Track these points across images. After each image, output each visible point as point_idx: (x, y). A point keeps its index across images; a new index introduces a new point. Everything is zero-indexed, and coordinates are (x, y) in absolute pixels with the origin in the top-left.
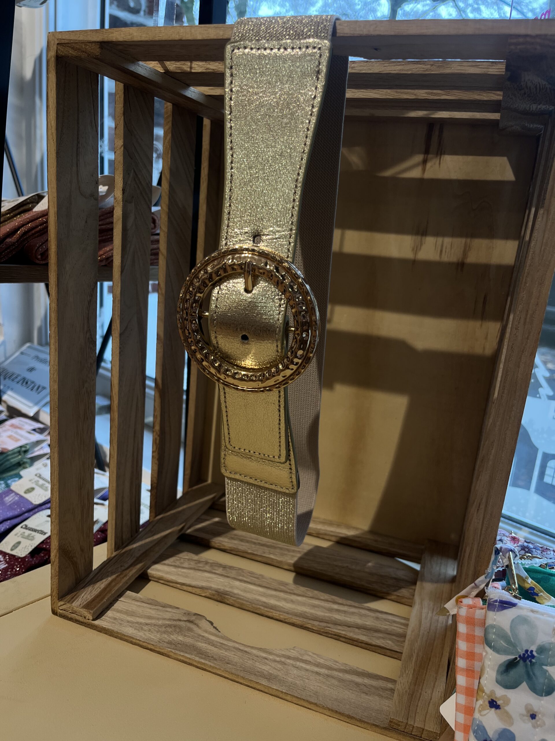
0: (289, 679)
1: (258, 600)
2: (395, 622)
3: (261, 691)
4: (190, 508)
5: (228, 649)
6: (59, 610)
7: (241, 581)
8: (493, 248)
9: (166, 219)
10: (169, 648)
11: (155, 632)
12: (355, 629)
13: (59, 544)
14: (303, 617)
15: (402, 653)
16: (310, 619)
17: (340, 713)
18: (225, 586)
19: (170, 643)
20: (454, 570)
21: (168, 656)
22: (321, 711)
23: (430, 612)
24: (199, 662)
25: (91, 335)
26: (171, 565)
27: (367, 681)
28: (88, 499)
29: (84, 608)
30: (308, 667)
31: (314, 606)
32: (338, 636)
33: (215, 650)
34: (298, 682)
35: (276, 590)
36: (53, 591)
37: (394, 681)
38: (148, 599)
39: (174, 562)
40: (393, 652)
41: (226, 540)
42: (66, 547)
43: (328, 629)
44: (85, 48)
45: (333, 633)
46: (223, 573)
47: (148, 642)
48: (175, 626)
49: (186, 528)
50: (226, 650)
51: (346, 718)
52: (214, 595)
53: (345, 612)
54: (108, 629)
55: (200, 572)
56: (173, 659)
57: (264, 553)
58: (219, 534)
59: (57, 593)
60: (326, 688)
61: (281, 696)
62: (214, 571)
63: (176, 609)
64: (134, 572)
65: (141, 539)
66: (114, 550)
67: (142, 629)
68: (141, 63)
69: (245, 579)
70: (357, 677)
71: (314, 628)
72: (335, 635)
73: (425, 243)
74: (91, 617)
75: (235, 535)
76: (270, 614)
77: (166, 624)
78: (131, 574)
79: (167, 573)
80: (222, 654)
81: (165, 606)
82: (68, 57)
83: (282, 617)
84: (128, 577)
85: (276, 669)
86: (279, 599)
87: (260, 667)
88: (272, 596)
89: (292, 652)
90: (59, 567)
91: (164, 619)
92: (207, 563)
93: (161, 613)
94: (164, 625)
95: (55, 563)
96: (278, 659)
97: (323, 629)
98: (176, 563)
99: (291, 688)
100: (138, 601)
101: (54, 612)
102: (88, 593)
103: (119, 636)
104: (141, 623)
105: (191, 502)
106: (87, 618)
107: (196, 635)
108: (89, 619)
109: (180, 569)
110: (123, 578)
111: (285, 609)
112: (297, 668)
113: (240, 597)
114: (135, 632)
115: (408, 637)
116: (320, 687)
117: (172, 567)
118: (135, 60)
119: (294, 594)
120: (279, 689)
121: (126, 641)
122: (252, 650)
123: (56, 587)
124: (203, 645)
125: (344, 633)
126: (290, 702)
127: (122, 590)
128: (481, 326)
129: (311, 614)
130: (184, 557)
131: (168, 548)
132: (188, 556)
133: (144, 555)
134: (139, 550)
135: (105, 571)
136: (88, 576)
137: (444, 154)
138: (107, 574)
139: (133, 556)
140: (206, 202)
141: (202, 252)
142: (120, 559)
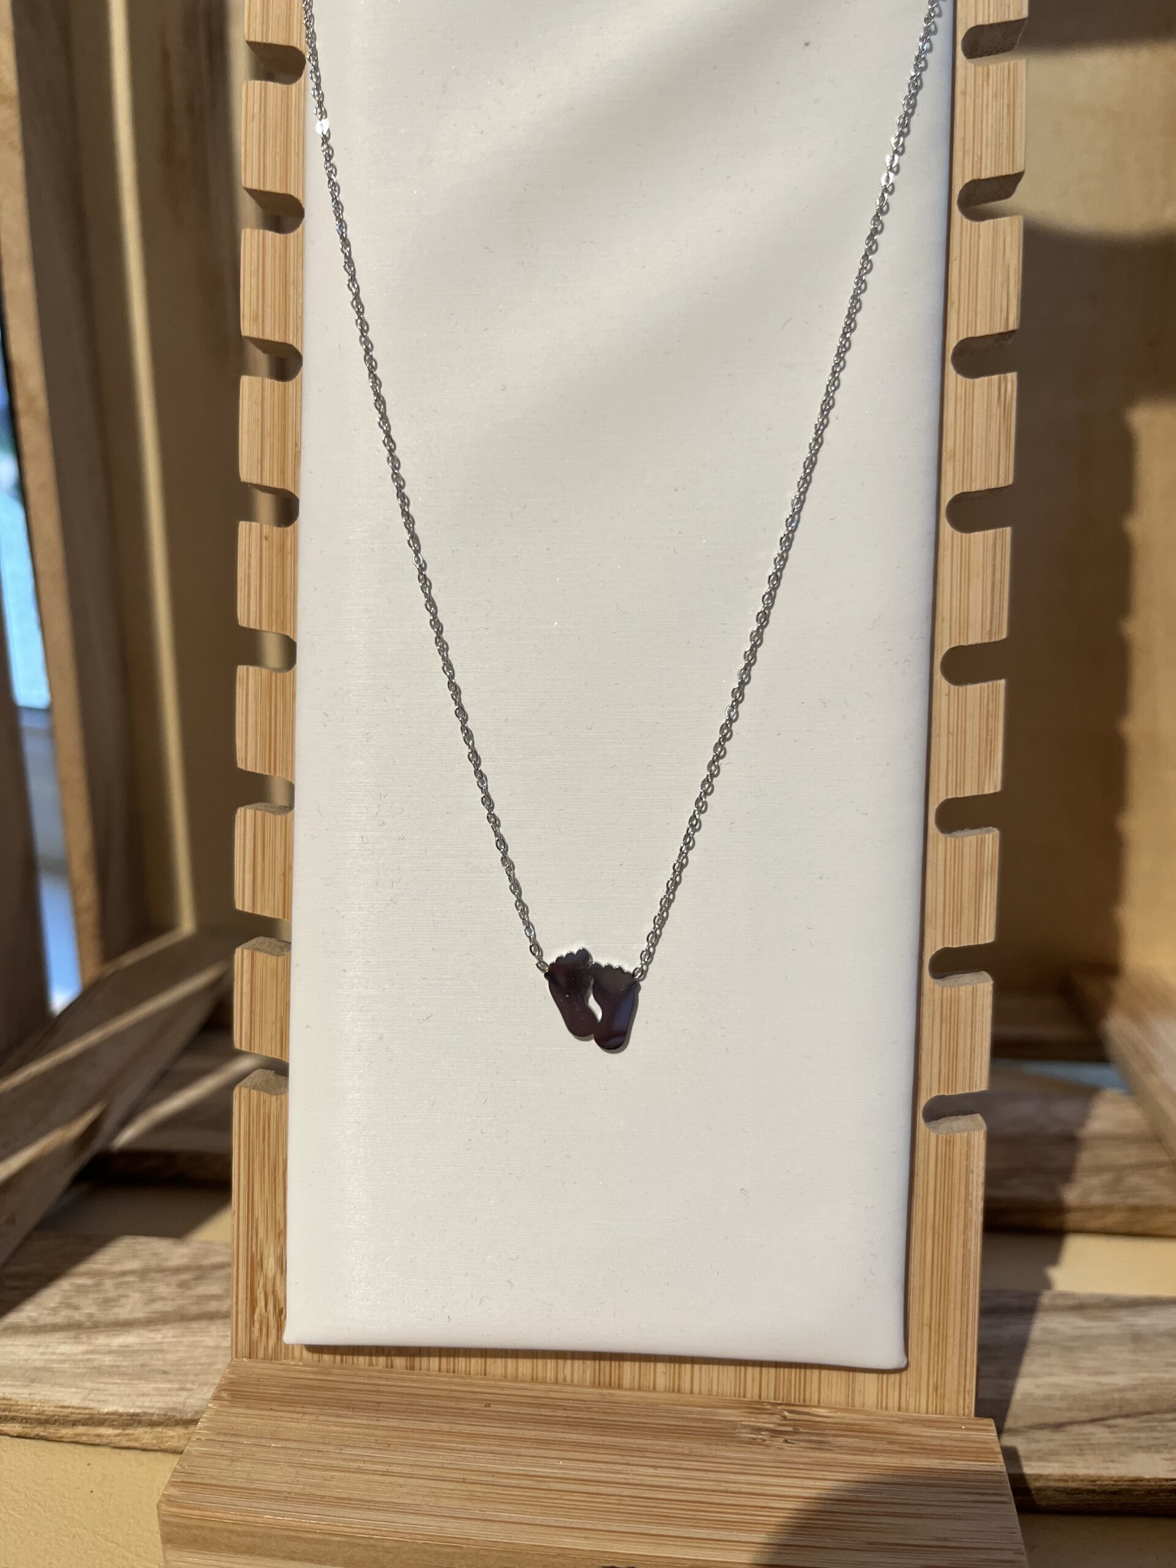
26: (54, 1328)
39: (69, 1306)
79: (34, 1375)
98: (77, 1308)
105: (118, 1013)
109: (101, 1340)
117: (58, 1336)
130: (118, 1268)
131: (28, 1238)
132: (135, 1256)
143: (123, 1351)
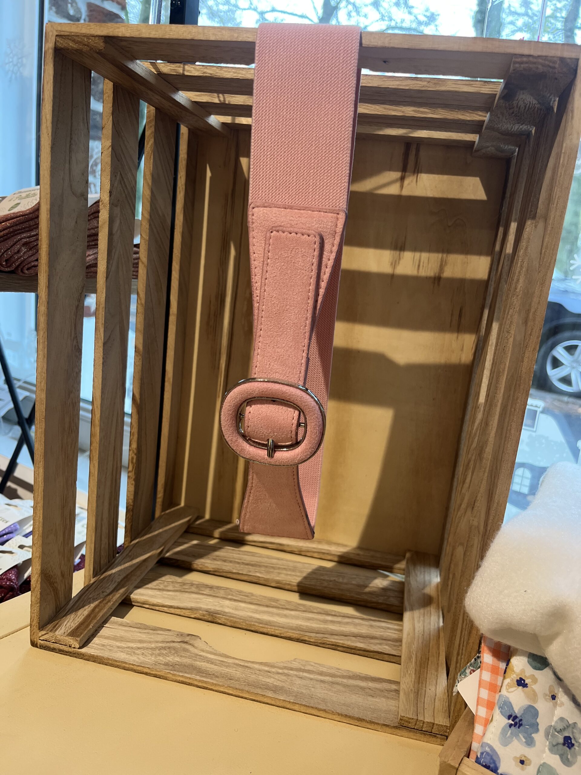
0: (295, 689)
1: (251, 617)
2: (389, 628)
3: (268, 704)
4: (165, 531)
5: (228, 666)
6: (40, 641)
7: (230, 600)
8: (467, 263)
9: (148, 226)
10: (166, 669)
11: (149, 655)
12: (352, 637)
13: (41, 568)
14: (299, 630)
15: (400, 657)
16: (306, 632)
17: (349, 717)
18: (215, 606)
19: (166, 664)
20: (437, 576)
21: (166, 679)
22: (330, 716)
23: (421, 616)
24: (200, 681)
25: (77, 342)
26: (155, 589)
27: (371, 684)
28: (70, 518)
29: (69, 636)
30: (312, 676)
31: (309, 619)
32: (335, 645)
33: (216, 667)
34: (304, 691)
35: (267, 606)
36: (33, 620)
37: (398, 683)
38: (136, 624)
39: (157, 585)
40: (391, 656)
41: (209, 561)
42: (48, 571)
43: (326, 639)
44: (87, 41)
45: (330, 643)
46: (211, 593)
47: (143, 665)
48: (169, 648)
49: (165, 551)
50: (227, 667)
51: (356, 721)
52: (204, 615)
53: (339, 623)
54: (97, 656)
55: (187, 594)
56: (171, 681)
57: (250, 571)
58: (201, 556)
59: (38, 622)
60: (332, 694)
61: (288, 707)
62: (201, 592)
63: (168, 631)
64: (117, 596)
65: (119, 564)
66: (92, 576)
67: (134, 652)
68: (138, 61)
69: (234, 598)
70: (361, 681)
71: (311, 640)
72: (333, 645)
73: (403, 258)
74: (77, 644)
75: (217, 556)
76: (265, 630)
77: (160, 646)
78: (115, 599)
79: (152, 596)
80: (223, 671)
81: (155, 629)
82: (68, 49)
83: (277, 632)
84: (112, 603)
85: (281, 681)
86: (272, 614)
87: (263, 680)
88: (264, 612)
89: (293, 664)
90: (41, 594)
91: (157, 642)
92: (192, 585)
93: (152, 637)
94: (157, 648)
95: (36, 589)
96: (280, 671)
97: (320, 640)
98: (159, 586)
99: (298, 697)
100: (126, 626)
101: (34, 644)
102: (71, 621)
103: (110, 662)
104: (132, 648)
105: (166, 526)
106: (73, 646)
107: (193, 655)
108: (74, 648)
109: (165, 592)
110: (107, 603)
111: (279, 623)
112: (301, 678)
113: (232, 615)
114: (127, 656)
115: (404, 641)
116: (327, 694)
117: (156, 590)
118: (133, 58)
119: (287, 609)
120: (287, 700)
121: (118, 668)
122: (252, 665)
123: (37, 616)
124: (202, 664)
125: (341, 642)
126: (298, 711)
127: (106, 617)
128: (457, 338)
129: (307, 626)
130: (167, 580)
131: (148, 572)
132: (171, 579)
133: (125, 580)
134: (119, 575)
135: (85, 598)
136: (68, 604)
137: (421, 173)
138: (89, 600)
139: (114, 581)
140: (183, 212)
141: (179, 263)
142: (100, 585)
143: (168, 595)
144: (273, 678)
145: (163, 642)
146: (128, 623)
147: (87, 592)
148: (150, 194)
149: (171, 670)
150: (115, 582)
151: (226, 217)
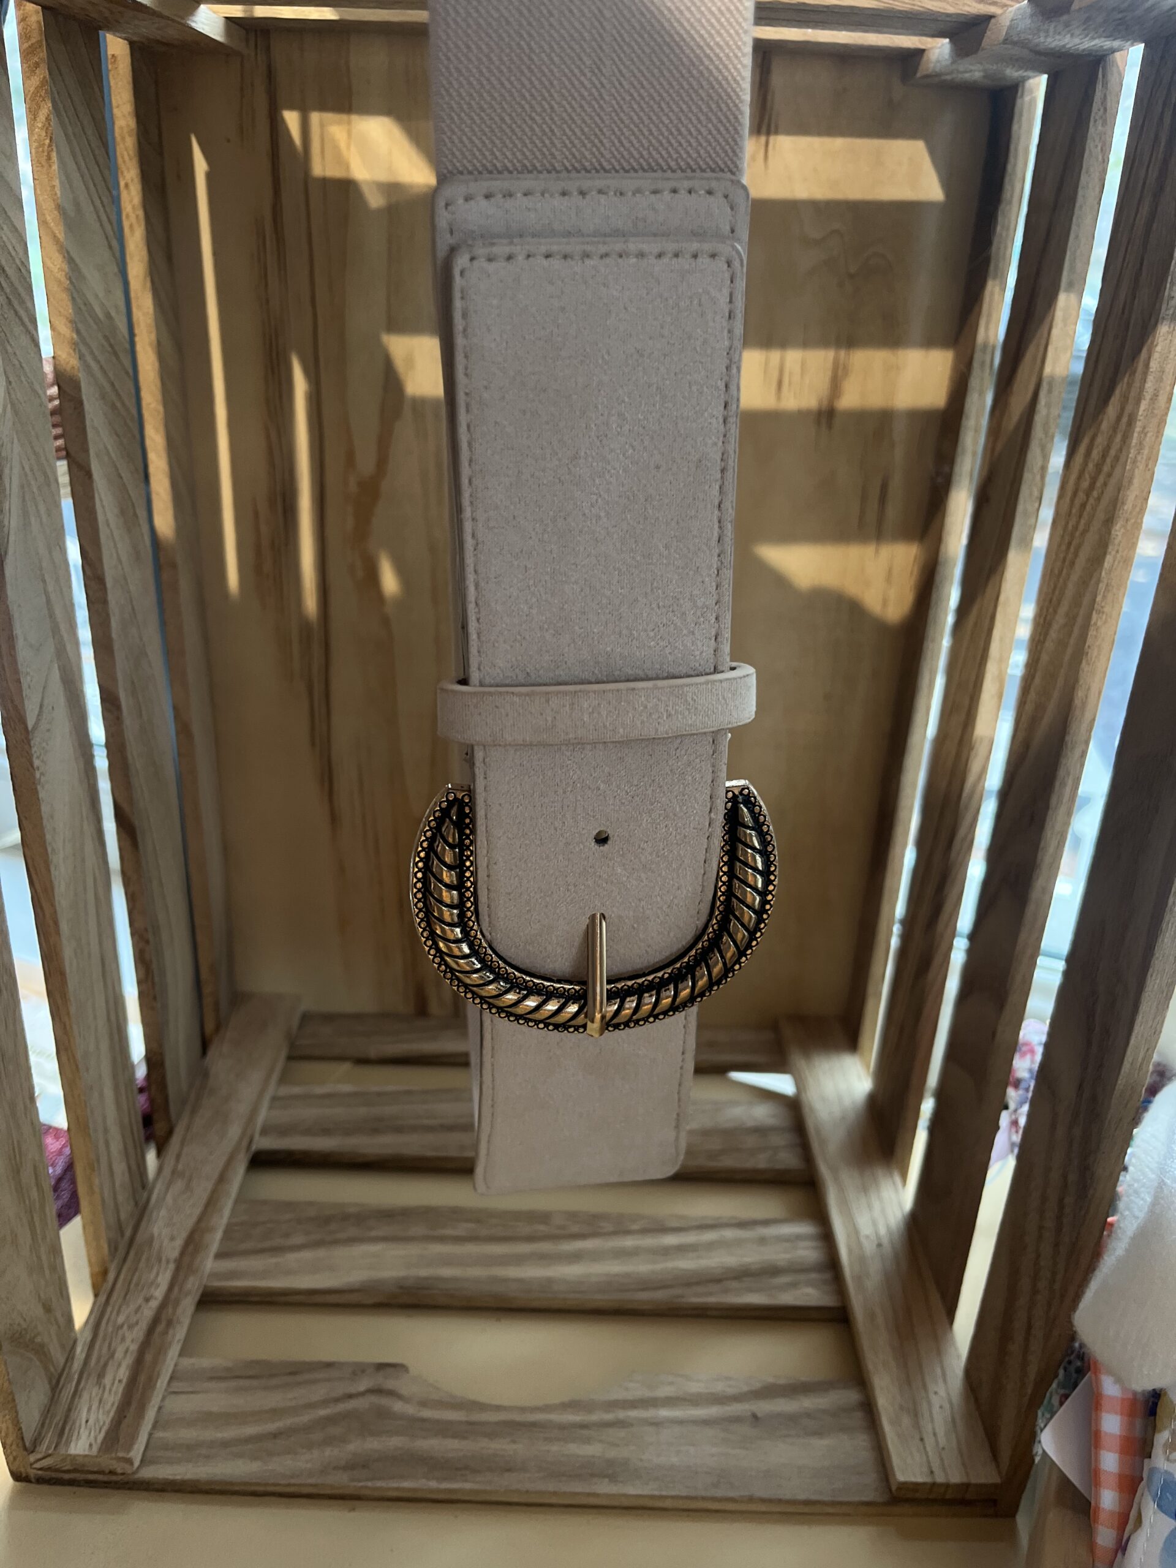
0: (655, 1460)
5: (490, 1432)
7: (444, 1239)
8: (897, 368)
10: (354, 1480)
11: (305, 1450)
12: (731, 1282)
19: (351, 1466)
24: (439, 1491)
26: (264, 1250)
30: (678, 1414)
31: (629, 1254)
33: (464, 1445)
34: (675, 1460)
42: (16, 1327)
46: (396, 1231)
47: (298, 1482)
48: (345, 1417)
50: (490, 1436)
51: (801, 1506)
55: (341, 1247)
62: (372, 1234)
63: (328, 1369)
67: (268, 1451)
69: (452, 1232)
71: (647, 1308)
77: (320, 1418)
80: (485, 1452)
81: (295, 1370)
85: (616, 1445)
86: (548, 1259)
87: (580, 1453)
88: (526, 1258)
89: (631, 1388)
91: (314, 1406)
92: (344, 1217)
93: (297, 1394)
94: (316, 1423)
99: (669, 1479)
101: (21, 1478)
102: (95, 1406)
104: (259, 1438)
107: (402, 1422)
109: (290, 1255)
111: (571, 1282)
113: (457, 1283)
114: (256, 1466)
115: (847, 1269)
116: (725, 1454)
117: (268, 1254)
119: (572, 1236)
120: (646, 1493)
122: (546, 1416)
123: (14, 1425)
124: (432, 1443)
126: (672, 1510)
129: (628, 1274)
133: (191, 1248)
134: (172, 1239)
135: (110, 1329)
136: (73, 1358)
137: (777, 133)
138: (120, 1332)
139: (164, 1259)
140: (149, 284)
141: (162, 429)
142: (134, 1281)
143: (303, 1260)
144: (601, 1441)
145: (325, 1403)
146: (228, 1369)
147: (109, 1309)
148: (66, 267)
149: (367, 1480)
150: (168, 1262)
151: (266, 285)
